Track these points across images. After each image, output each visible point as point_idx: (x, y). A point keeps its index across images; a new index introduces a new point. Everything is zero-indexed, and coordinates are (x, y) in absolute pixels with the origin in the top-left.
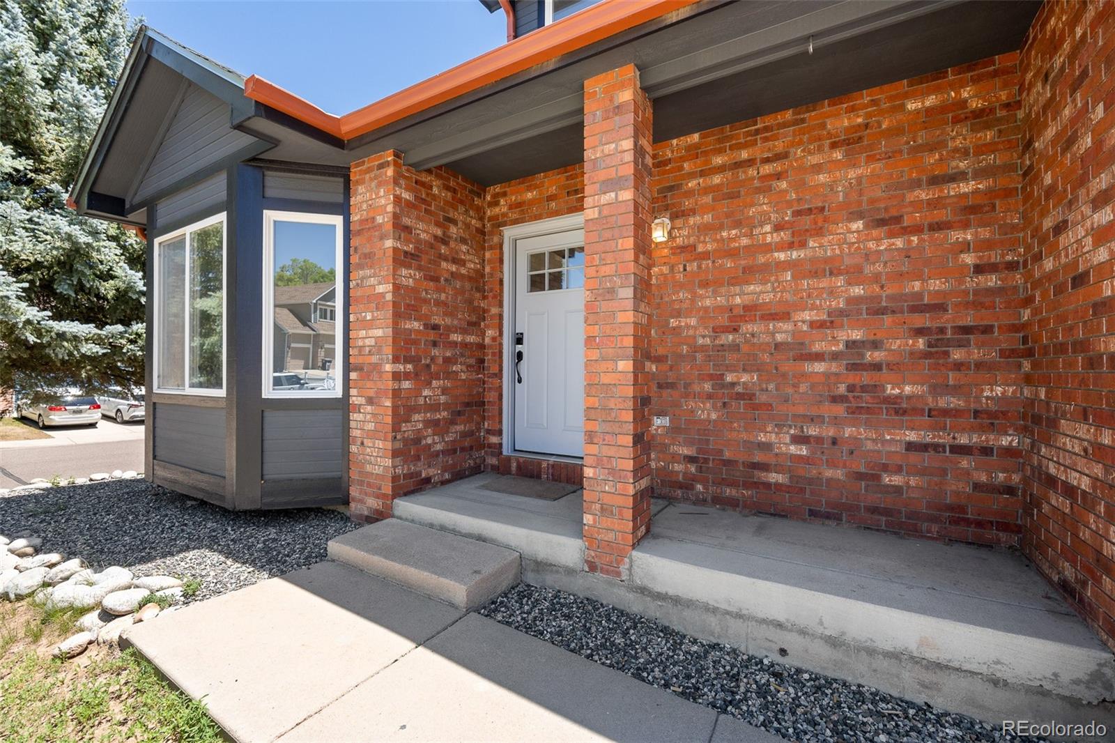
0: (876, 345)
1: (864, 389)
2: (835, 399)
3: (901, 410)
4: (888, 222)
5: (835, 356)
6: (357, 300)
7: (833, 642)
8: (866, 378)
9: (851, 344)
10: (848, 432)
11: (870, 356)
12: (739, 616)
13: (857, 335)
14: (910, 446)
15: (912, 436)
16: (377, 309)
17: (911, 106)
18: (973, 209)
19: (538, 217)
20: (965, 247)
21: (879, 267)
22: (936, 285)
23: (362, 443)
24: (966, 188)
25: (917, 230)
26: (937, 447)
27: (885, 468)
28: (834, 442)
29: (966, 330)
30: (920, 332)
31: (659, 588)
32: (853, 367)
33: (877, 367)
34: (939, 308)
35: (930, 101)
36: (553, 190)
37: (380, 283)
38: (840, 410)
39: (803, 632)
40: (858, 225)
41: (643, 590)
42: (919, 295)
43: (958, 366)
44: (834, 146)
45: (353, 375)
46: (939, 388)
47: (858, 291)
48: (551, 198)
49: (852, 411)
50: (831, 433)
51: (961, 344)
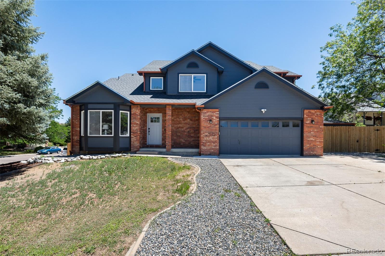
0: (190, 131)
1: (189, 135)
2: (187, 136)
3: (192, 137)
4: (191, 120)
5: (187, 132)
6: (132, 123)
7: (187, 152)
8: (190, 134)
9: (188, 131)
10: (188, 139)
11: (190, 132)
12: (180, 152)
13: (189, 130)
14: (193, 140)
15: (193, 139)
16: (137, 125)
17: (193, 110)
18: (197, 120)
19: (154, 113)
20: (197, 123)
21: (191, 124)
22: (195, 126)
23: (134, 142)
24: (197, 118)
25: (193, 121)
26: (195, 140)
27: (191, 142)
28: (187, 140)
29: (197, 130)
30: (193, 130)
31: (173, 152)
32: (189, 133)
33: (190, 133)
34: (195, 128)
35: (194, 110)
36: (156, 110)
37: (137, 122)
38: (187, 137)
39: (185, 152)
40: (189, 120)
41: (172, 152)
42: (193, 127)
43: (196, 133)
44: (187, 112)
45: (132, 133)
46: (195, 135)
47: (189, 126)
48: (155, 111)
49: (189, 137)
50: (187, 139)
51: (196, 131)
